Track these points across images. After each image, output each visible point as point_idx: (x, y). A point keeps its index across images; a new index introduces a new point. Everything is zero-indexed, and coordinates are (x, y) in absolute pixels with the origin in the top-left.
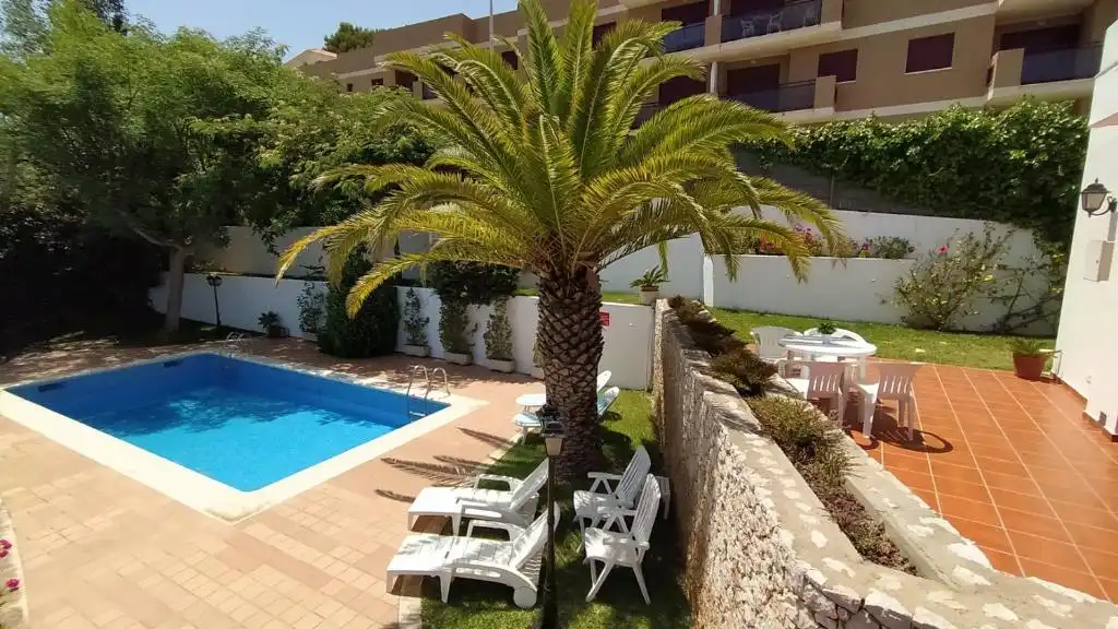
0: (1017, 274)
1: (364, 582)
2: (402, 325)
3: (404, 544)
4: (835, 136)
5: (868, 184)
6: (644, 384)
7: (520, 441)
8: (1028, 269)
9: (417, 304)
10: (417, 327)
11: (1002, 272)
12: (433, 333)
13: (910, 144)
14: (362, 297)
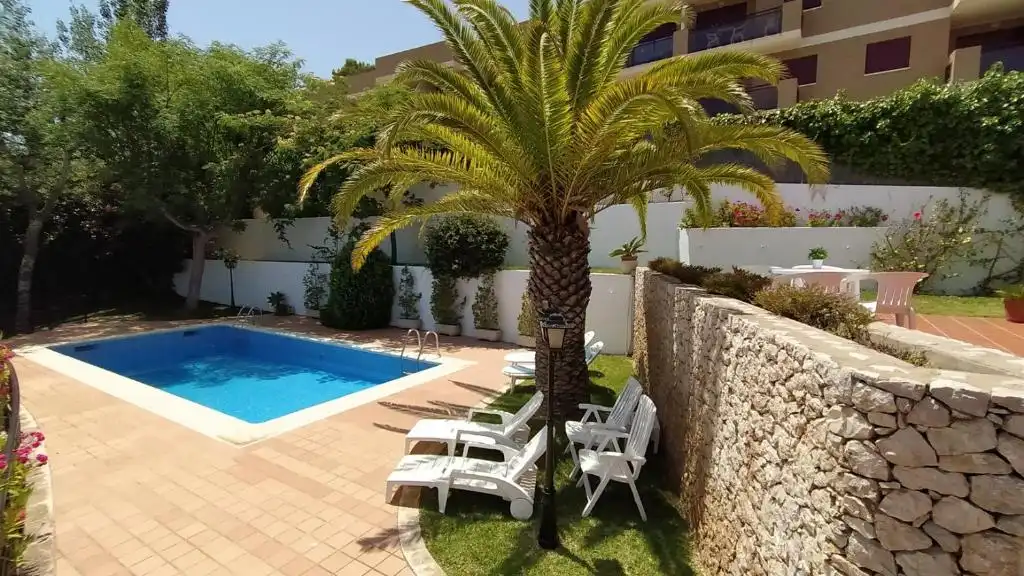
0: (996, 238)
1: (363, 495)
2: (397, 301)
3: (401, 463)
4: (805, 114)
5: (839, 158)
6: (625, 349)
7: (509, 391)
8: (1007, 231)
9: (410, 281)
10: (410, 302)
11: (981, 236)
12: (425, 306)
13: (879, 118)
14: (366, 253)
